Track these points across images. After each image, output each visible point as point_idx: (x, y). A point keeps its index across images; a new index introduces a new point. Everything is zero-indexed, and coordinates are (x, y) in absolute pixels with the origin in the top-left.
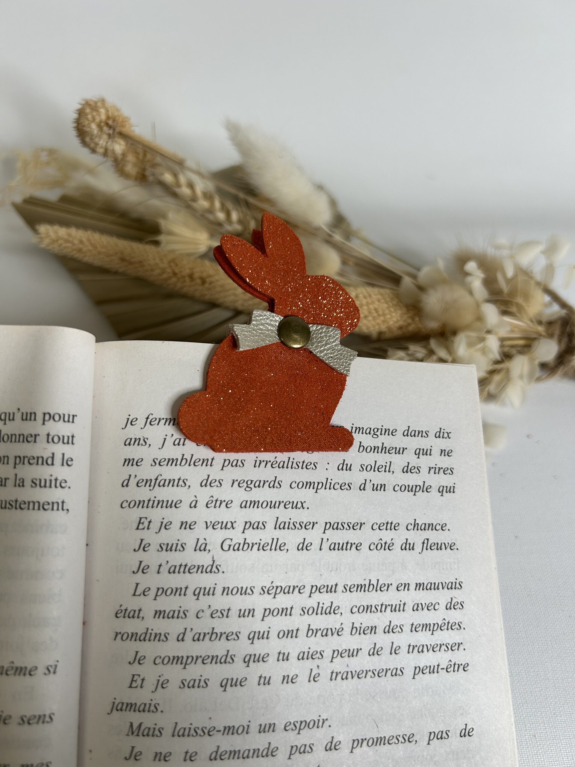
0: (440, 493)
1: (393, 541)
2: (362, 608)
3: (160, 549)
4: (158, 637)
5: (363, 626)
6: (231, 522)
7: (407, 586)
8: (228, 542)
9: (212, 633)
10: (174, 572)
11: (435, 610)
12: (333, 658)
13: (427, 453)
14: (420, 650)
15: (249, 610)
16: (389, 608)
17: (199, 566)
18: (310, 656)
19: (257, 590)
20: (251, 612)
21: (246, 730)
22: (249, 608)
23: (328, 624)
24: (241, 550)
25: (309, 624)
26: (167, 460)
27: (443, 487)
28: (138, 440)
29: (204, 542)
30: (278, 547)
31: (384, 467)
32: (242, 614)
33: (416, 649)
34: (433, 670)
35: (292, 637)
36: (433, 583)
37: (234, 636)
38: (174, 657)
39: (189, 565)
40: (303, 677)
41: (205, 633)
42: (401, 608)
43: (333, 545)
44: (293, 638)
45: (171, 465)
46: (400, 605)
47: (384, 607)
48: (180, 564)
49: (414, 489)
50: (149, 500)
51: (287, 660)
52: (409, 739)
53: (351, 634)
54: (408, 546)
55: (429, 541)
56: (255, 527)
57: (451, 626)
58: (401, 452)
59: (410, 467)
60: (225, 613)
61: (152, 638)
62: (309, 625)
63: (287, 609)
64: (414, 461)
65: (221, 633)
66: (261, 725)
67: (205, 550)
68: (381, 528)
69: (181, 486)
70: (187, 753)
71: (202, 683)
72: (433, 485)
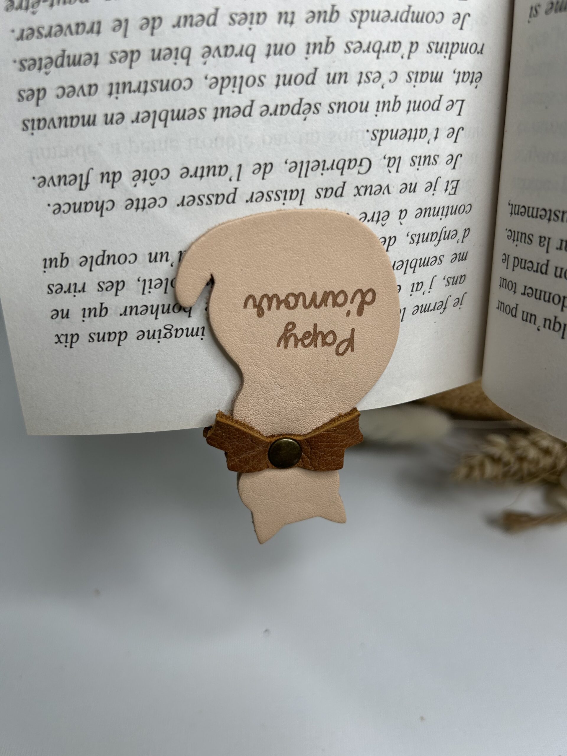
0: (67, 256)
2: (175, 87)
3: (436, 157)
4: (439, 48)
5: (172, 60)
7: (109, 119)
8: (363, 169)
9: (379, 51)
10: (422, 131)
11: (63, 88)
12: (216, 15)
14: (82, 26)
18: (249, 18)
19: (324, 109)
24: (347, 159)
25: (252, 64)
26: (429, 263)
28: (454, 283)
29: (390, 169)
31: (153, 286)
32: (343, 77)
33: (88, 28)
36: (69, 127)
38: (422, 21)
39: (406, 139)
42: (115, 87)
44: (273, 43)
45: (425, 258)
46: (118, 92)
48: (416, 140)
50: (446, 215)
51: (281, 13)
53: (190, 49)
55: (78, 187)
56: (330, 191)
57: (36, 64)
58: (128, 310)
61: (444, 48)
67: (390, 159)
68: (153, 201)
72: (77, 267)
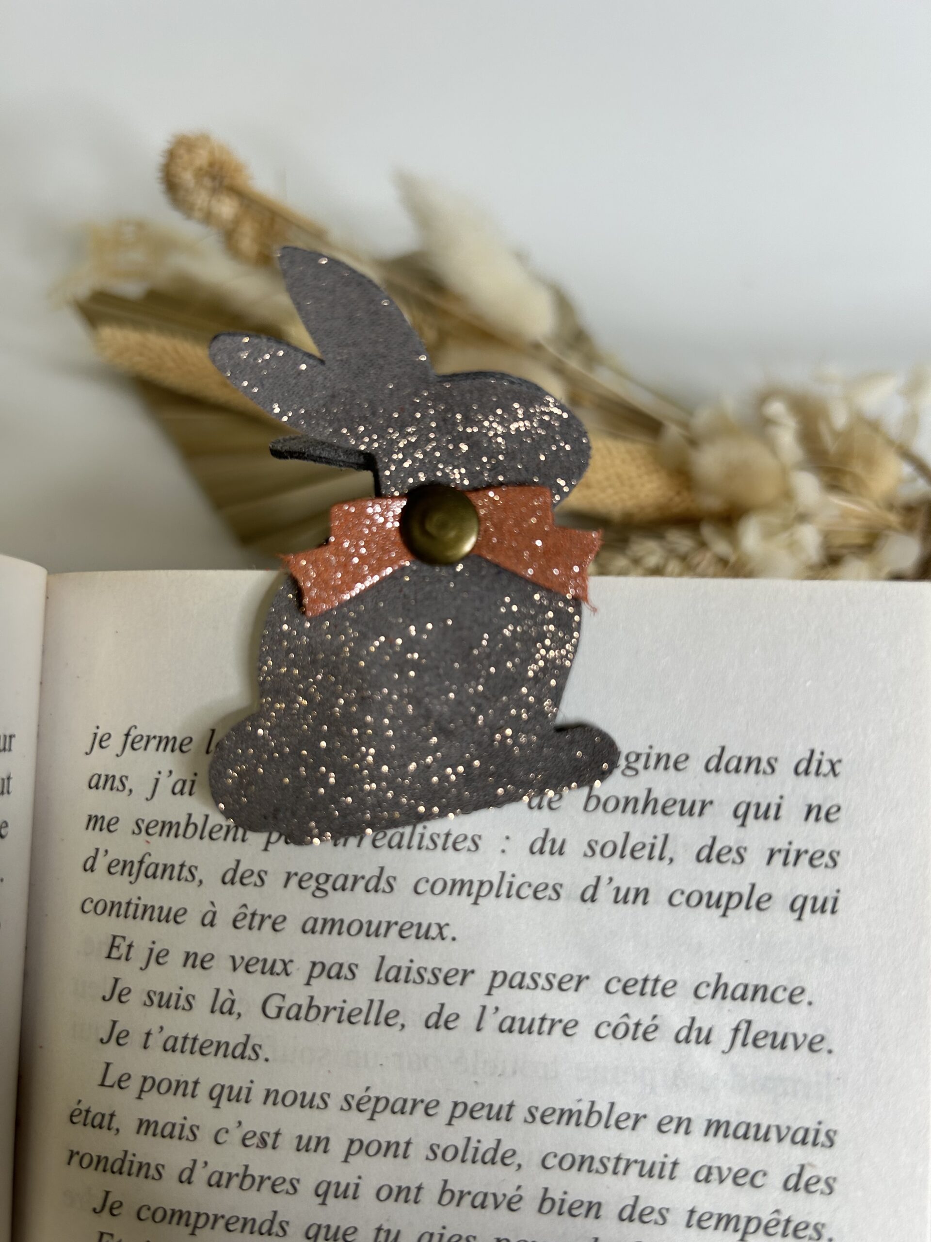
0: (792, 914)
1: (656, 1022)
3: (148, 1003)
4: (145, 1170)
5: (569, 1200)
6: (283, 961)
7: (684, 1125)
8: (275, 1002)
9: (245, 1176)
10: (173, 1050)
11: (753, 1185)
13: (768, 812)
15: (319, 1138)
17: (219, 1043)
19: (335, 1102)
20: (322, 1144)
22: (319, 1135)
23: (490, 1186)
24: (303, 1020)
25: (445, 1178)
27: (806, 897)
30: (382, 1019)
31: (648, 847)
32: (303, 1146)
35: (406, 1201)
36: (753, 1125)
37: (287, 1186)
38: (173, 1212)
39: (201, 1039)
41: (230, 1174)
42: (667, 1172)
44: (409, 1203)
47: (622, 1164)
49: (723, 901)
50: (129, 903)
53: (540, 1212)
54: (693, 1035)
55: (754, 1027)
56: (333, 973)
57: (793, 1229)
58: (697, 809)
59: (716, 849)
60: (270, 1140)
61: (135, 1169)
62: (446, 1182)
63: (397, 1143)
65: (262, 1177)
68: (629, 990)
69: (186, 880)
72: (777, 894)
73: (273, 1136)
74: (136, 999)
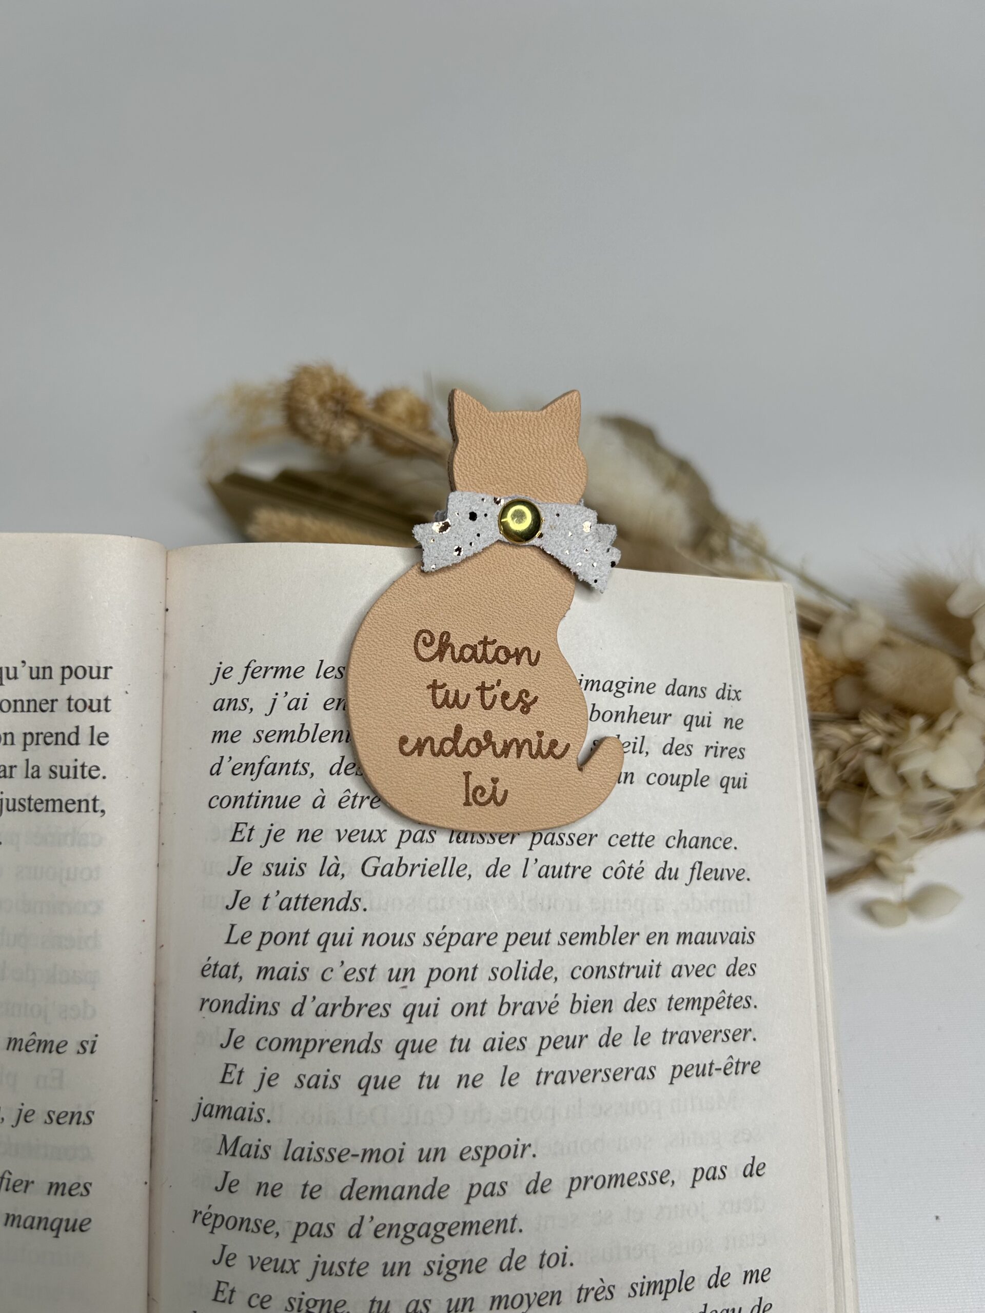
0: (721, 789)
1: (643, 865)
2: (590, 970)
3: (267, 873)
4: (263, 1008)
5: (591, 1000)
6: (379, 831)
7: (663, 937)
8: (373, 863)
9: (346, 1006)
10: (288, 908)
11: (708, 975)
12: (541, 1048)
13: (704, 722)
14: (682, 1040)
15: (406, 970)
16: (633, 972)
17: (326, 899)
18: (503, 1045)
19: (419, 939)
20: (410, 974)
21: (398, 1156)
22: (406, 967)
23: (534, 995)
24: (394, 876)
25: (503, 994)
26: (278, 734)
27: (728, 778)
28: (234, 701)
29: (335, 861)
30: (454, 871)
31: (632, 745)
32: (394, 976)
33: (676, 1038)
34: (703, 1071)
35: (474, 1015)
36: (706, 933)
37: (381, 1010)
38: (287, 1040)
39: (311, 898)
40: (493, 1078)
41: (334, 1005)
42: (654, 973)
43: (545, 869)
44: (476, 1016)
45: (284, 741)
46: (651, 967)
47: (625, 970)
48: (297, 896)
49: (681, 781)
50: (251, 796)
51: (467, 1051)
52: (661, 1178)
53: (571, 1012)
54: (666, 873)
55: (703, 866)
56: (417, 839)
57: (733, 1003)
58: (662, 719)
59: (675, 746)
60: (367, 975)
61: (255, 1008)
62: (504, 996)
63: (467, 969)
64: (683, 736)
65: (360, 1005)
66: (422, 1150)
67: (336, 874)
68: (624, 843)
69: (300, 774)
70: (306, 1185)
71: (330, 1082)
72: (712, 777)
73: (369, 971)
74: (257, 870)
